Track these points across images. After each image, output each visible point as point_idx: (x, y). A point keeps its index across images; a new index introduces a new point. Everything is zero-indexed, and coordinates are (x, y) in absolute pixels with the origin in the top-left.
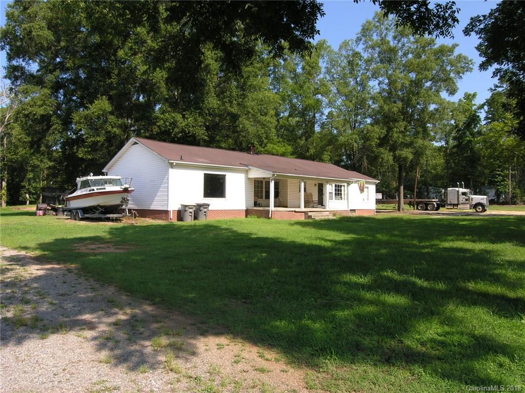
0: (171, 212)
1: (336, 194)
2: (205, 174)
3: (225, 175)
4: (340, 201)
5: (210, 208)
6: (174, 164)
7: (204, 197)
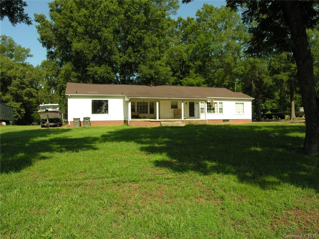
0: (69, 122)
1: (208, 109)
2: (92, 100)
3: (108, 100)
4: (213, 114)
5: (91, 120)
6: (69, 96)
7: (92, 113)
